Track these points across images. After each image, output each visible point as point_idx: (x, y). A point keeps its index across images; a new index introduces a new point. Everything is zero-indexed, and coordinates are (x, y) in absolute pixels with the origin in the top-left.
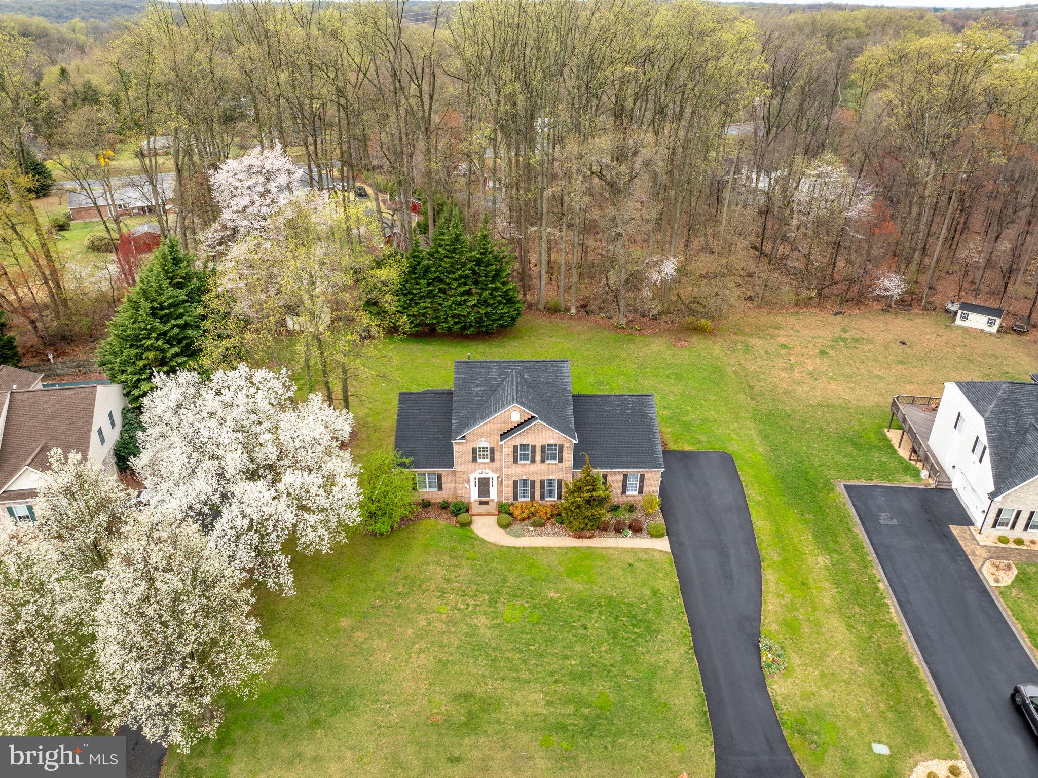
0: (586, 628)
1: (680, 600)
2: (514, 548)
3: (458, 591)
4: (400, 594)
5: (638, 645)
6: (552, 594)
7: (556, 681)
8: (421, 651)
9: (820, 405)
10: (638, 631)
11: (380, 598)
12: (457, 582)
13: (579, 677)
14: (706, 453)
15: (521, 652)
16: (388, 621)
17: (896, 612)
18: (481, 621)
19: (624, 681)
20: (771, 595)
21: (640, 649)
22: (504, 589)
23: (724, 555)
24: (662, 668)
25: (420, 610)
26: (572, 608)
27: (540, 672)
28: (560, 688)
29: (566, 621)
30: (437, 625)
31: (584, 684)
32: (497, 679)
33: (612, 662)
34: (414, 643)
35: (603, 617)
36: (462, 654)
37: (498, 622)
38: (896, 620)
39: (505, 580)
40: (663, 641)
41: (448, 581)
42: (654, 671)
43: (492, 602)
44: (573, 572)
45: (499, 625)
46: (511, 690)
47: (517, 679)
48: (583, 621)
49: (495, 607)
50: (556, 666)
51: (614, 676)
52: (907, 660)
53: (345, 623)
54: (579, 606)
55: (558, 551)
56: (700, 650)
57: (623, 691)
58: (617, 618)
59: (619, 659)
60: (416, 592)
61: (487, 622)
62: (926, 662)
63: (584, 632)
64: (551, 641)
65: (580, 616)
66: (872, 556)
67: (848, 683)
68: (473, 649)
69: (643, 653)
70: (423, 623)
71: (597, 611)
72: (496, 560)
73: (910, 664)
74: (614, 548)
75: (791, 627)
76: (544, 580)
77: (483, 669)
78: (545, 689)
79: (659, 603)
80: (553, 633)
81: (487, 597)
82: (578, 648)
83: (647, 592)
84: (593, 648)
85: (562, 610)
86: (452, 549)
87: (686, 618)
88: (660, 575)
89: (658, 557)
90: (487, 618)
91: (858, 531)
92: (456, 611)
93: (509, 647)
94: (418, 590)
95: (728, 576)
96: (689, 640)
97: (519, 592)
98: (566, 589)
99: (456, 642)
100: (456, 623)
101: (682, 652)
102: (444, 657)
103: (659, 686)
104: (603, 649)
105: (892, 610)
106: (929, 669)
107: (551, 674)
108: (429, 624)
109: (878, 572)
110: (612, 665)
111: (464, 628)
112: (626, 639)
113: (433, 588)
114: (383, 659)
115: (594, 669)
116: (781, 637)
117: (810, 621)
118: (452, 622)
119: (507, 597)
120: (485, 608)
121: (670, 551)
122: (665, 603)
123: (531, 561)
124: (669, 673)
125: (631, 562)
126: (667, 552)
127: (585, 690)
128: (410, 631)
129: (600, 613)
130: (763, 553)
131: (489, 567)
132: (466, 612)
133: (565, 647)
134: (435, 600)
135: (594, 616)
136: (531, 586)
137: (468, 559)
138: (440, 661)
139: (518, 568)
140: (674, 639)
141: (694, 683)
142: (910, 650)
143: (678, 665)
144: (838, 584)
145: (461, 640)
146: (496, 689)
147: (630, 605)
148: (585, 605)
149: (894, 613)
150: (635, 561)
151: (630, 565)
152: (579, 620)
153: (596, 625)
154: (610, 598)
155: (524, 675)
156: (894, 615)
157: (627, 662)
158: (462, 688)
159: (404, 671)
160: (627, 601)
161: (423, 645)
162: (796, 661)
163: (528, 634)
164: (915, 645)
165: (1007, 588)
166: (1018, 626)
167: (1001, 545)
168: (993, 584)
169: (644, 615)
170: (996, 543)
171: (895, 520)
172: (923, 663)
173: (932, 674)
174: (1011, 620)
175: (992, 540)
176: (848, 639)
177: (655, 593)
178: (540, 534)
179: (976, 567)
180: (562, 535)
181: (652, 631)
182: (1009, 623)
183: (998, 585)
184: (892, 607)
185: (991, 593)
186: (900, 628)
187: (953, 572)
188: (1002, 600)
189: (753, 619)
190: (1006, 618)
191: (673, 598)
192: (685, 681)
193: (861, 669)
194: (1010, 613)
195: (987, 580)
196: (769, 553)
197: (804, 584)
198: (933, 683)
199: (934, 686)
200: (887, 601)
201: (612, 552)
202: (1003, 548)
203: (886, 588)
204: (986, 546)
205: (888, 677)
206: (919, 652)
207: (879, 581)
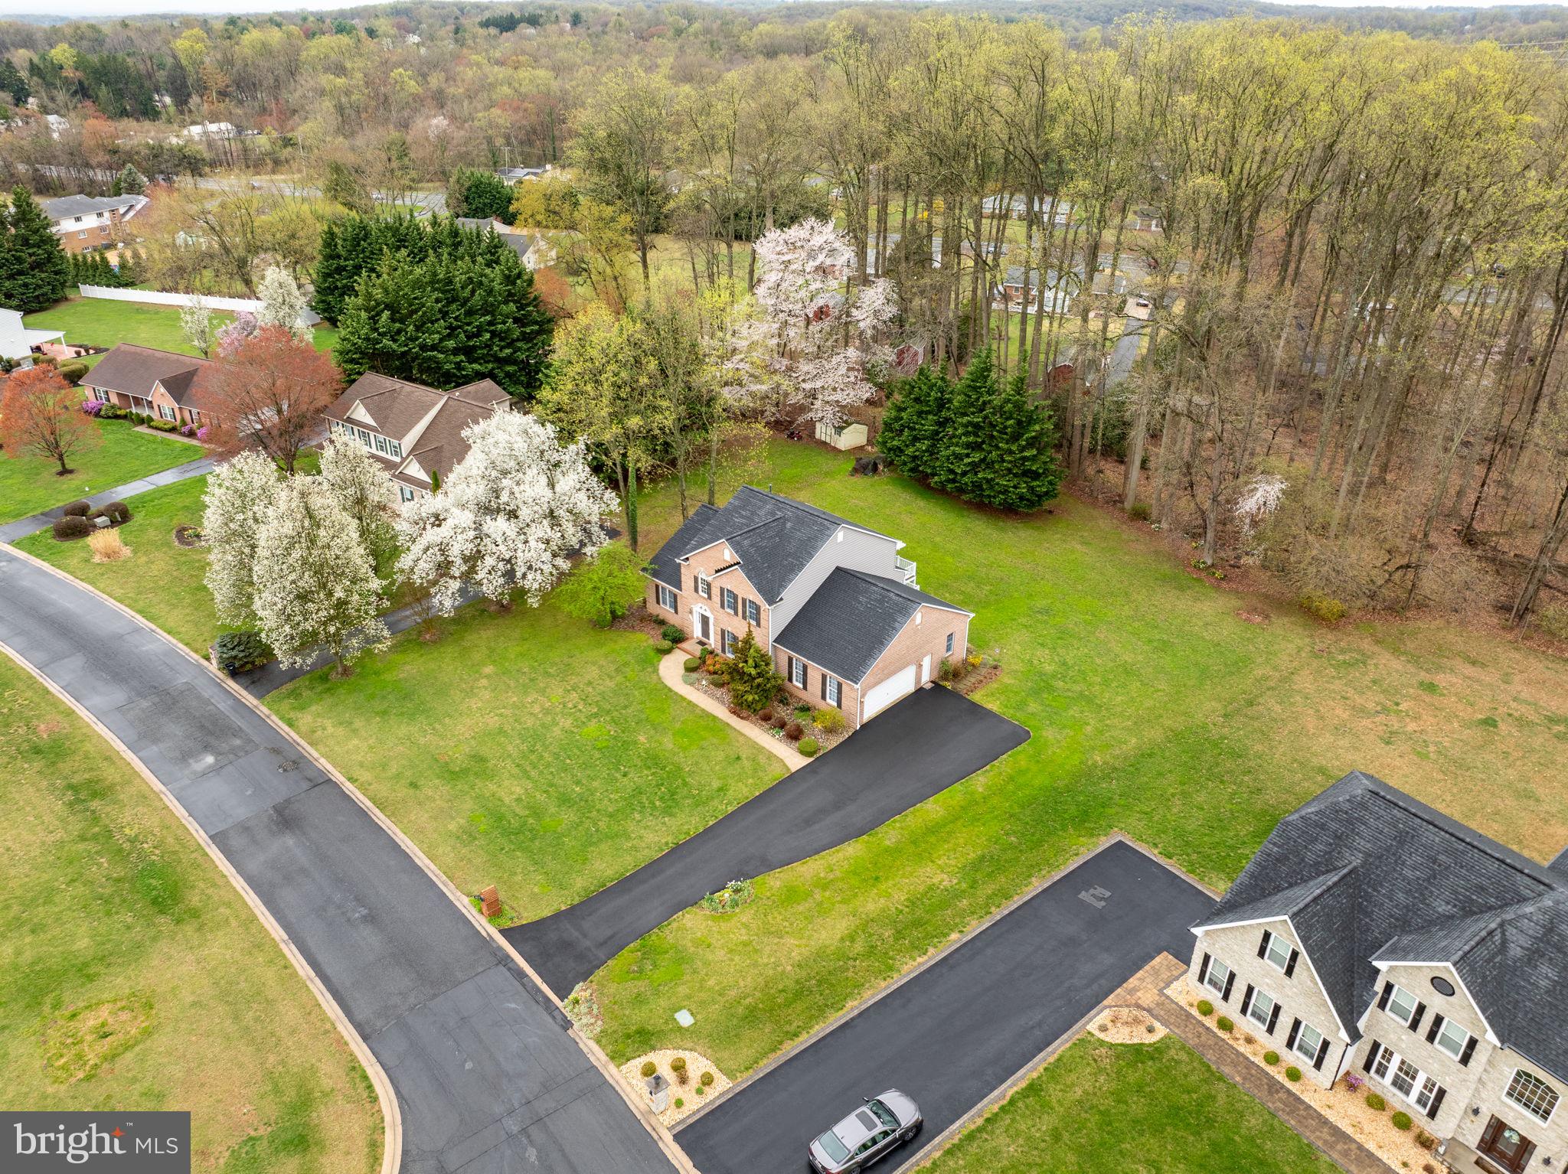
0: (625, 776)
1: (731, 809)
2: (671, 690)
3: (585, 694)
4: (547, 673)
5: (641, 812)
6: (642, 739)
7: (546, 791)
8: (500, 715)
10: (657, 803)
12: (594, 688)
13: (564, 800)
17: (921, 964)
18: (566, 723)
19: (588, 826)
20: (821, 862)
21: (637, 815)
22: (615, 712)
24: (629, 838)
26: (640, 756)
27: (546, 779)
28: (542, 797)
29: (619, 762)
30: (537, 706)
31: (559, 807)
33: (603, 808)
34: (504, 708)
35: (650, 778)
36: (520, 734)
37: (576, 731)
38: (907, 968)
39: (626, 707)
40: (664, 824)
41: (589, 683)
42: (620, 835)
43: (594, 716)
44: (683, 733)
45: (573, 733)
48: (631, 770)
49: (589, 720)
50: (562, 784)
51: (587, 817)
52: (847, 997)
54: (647, 758)
55: (698, 712)
56: (679, 851)
57: (577, 831)
58: (659, 785)
59: (611, 810)
60: (558, 678)
61: (568, 726)
63: (620, 777)
64: (587, 766)
65: (635, 766)
66: (998, 914)
68: (531, 736)
69: (633, 819)
71: (654, 771)
72: (643, 690)
75: (791, 896)
76: (652, 725)
77: (516, 751)
78: (530, 790)
79: (711, 799)
80: (598, 763)
81: (595, 710)
82: (596, 784)
83: (716, 784)
84: (607, 790)
85: (631, 753)
86: (625, 663)
87: (711, 823)
88: (751, 781)
89: (776, 767)
90: (572, 724)
92: (561, 706)
93: (555, 751)
94: (561, 677)
95: (808, 822)
96: (685, 838)
97: (621, 721)
98: (657, 741)
99: (529, 725)
100: (549, 713)
101: (664, 840)
102: (508, 728)
103: (604, 846)
104: (612, 796)
105: (920, 960)
106: (852, 1019)
107: (551, 785)
108: (533, 703)
109: (975, 927)
110: (598, 810)
111: (548, 719)
112: (639, 803)
113: (570, 681)
115: (582, 804)
116: (768, 896)
117: (820, 906)
118: (547, 711)
119: (608, 719)
120: (582, 716)
121: (794, 770)
122: (716, 802)
123: (666, 705)
124: (628, 844)
125: (743, 756)
126: (789, 769)
127: (552, 810)
128: (515, 699)
129: (654, 774)
130: (881, 829)
131: (630, 692)
132: (567, 711)
133: (589, 776)
134: (561, 690)
135: (646, 772)
136: (637, 723)
137: (626, 677)
138: (501, 728)
139: (649, 705)
140: (674, 830)
143: (643, 846)
144: (913, 905)
145: (534, 725)
146: (504, 768)
147: (685, 784)
148: (653, 761)
149: (918, 963)
150: (748, 758)
151: (738, 759)
152: (630, 767)
153: (636, 779)
154: (679, 769)
155: (533, 773)
156: (915, 964)
157: (612, 815)
158: (486, 753)
160: (688, 780)
161: (508, 712)
162: (745, 918)
164: (880, 997)
165: (1102, 1043)
166: (1035, 1075)
167: (1195, 1012)
168: (1092, 1027)
169: (684, 798)
170: (1191, 1005)
171: (1103, 903)
172: (856, 1012)
173: (846, 1024)
174: (1037, 1064)
175: (1191, 999)
176: (827, 942)
177: (720, 789)
178: (706, 692)
179: (1105, 1002)
180: (723, 703)
181: (668, 812)
182: (1030, 1064)
183: (1097, 1033)
184: (925, 958)
185: (1069, 1033)
186: (896, 976)
187: (1066, 985)
188: (1068, 1045)
189: (767, 865)
190: (1036, 1060)
191: (729, 803)
192: (628, 858)
193: (789, 968)
194: (1051, 1060)
195: (1091, 1020)
196: (890, 833)
197: (877, 879)
198: (832, 1028)
199: (828, 1031)
200: (931, 951)
201: (741, 739)
202: (1189, 1015)
203: (956, 942)
204: (1168, 997)
205: (800, 992)
206: (870, 1003)
207: (961, 932)
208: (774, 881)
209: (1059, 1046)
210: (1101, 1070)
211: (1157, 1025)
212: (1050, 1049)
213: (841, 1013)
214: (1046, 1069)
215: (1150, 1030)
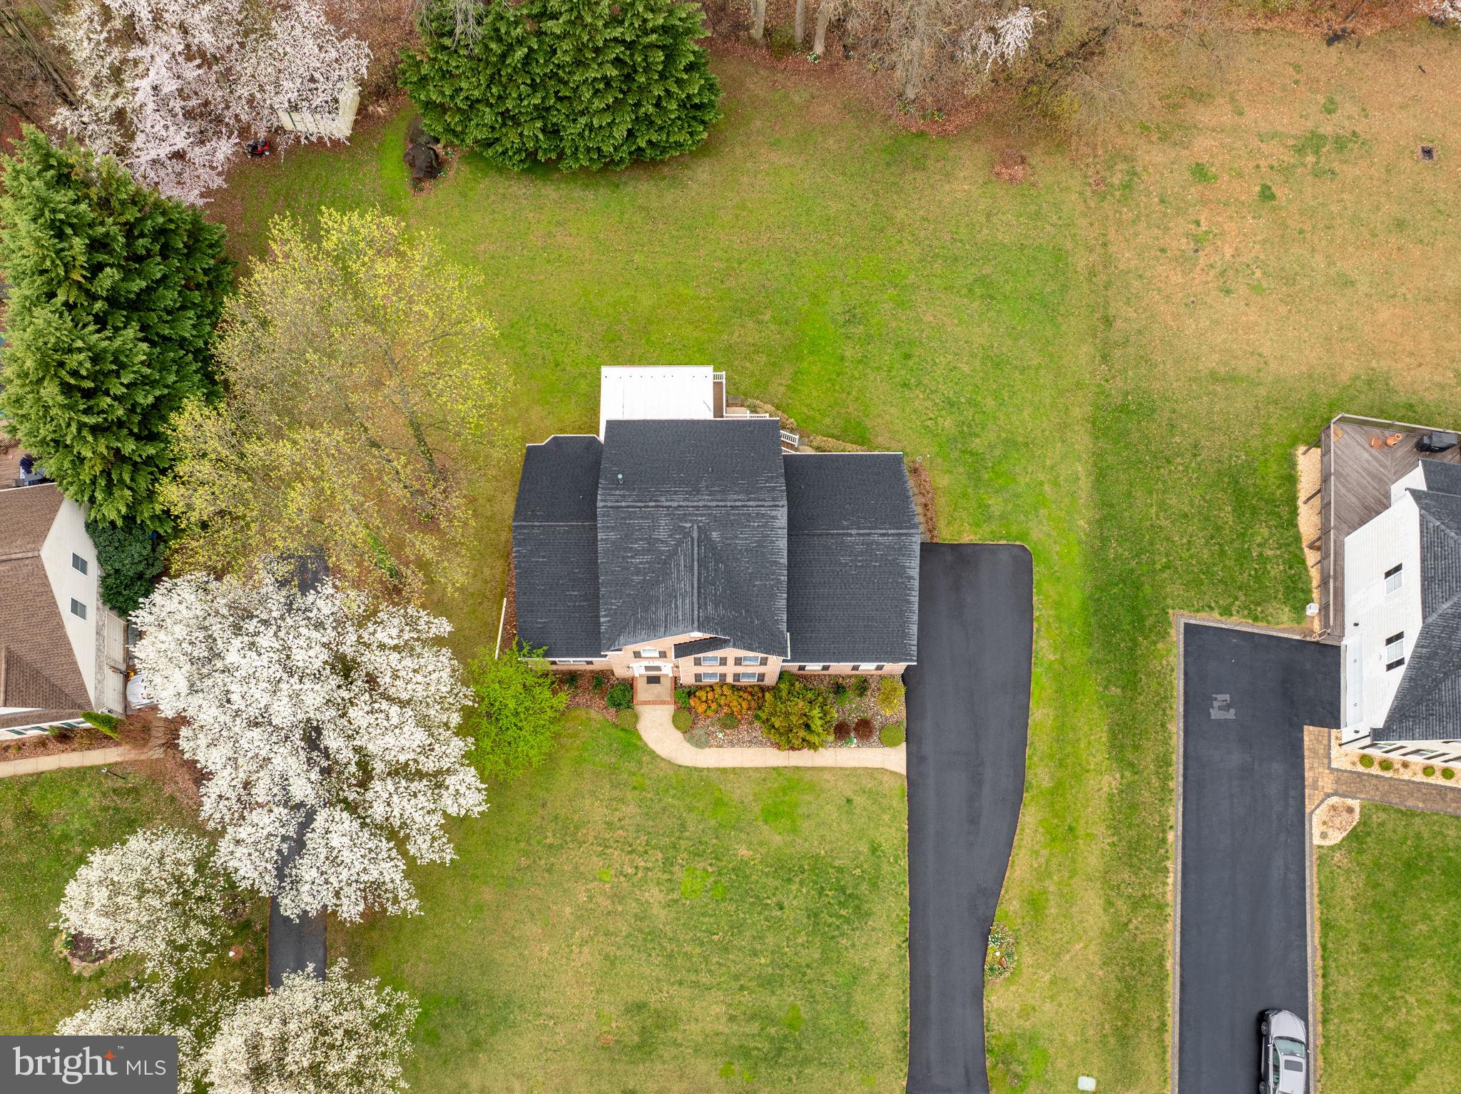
0: (781, 908)
1: (904, 863)
2: (696, 769)
3: (624, 843)
4: (551, 846)
5: (842, 935)
6: (743, 852)
7: (742, 988)
8: (584, 942)
9: (1214, 377)
10: (843, 912)
11: (526, 854)
12: (622, 828)
13: (768, 983)
14: (994, 549)
15: (702, 944)
16: (540, 893)
17: (1175, 884)
18: (654, 895)
19: (818, 989)
20: (1023, 851)
21: (844, 941)
22: (681, 842)
23: (976, 781)
24: (865, 971)
25: (579, 875)
26: (767, 875)
27: (723, 974)
28: (746, 997)
29: (758, 897)
30: (600, 899)
31: (773, 992)
32: (673, 984)
33: (809, 960)
34: (574, 929)
35: (804, 890)
36: (632, 947)
37: (675, 896)
38: (1169, 897)
39: (683, 827)
40: (874, 929)
41: (610, 825)
42: (857, 974)
43: (668, 863)
44: (772, 814)
45: (676, 901)
46: (691, 1000)
47: (696, 984)
48: (779, 896)
49: (671, 872)
50: (743, 966)
51: (809, 982)
52: (1160, 960)
53: (487, 894)
54: (776, 871)
55: (755, 775)
56: (916, 945)
57: (817, 1002)
58: (821, 891)
59: (817, 956)
60: (570, 845)
61: (661, 897)
62: (1182, 966)
63: (779, 913)
64: (737, 927)
65: (776, 888)
66: (1177, 784)
67: (1079, 993)
68: (645, 940)
69: (846, 948)
70: (583, 898)
71: (797, 879)
72: (672, 792)
73: (1162, 966)
74: (831, 769)
75: (1035, 904)
76: (733, 827)
77: (657, 970)
78: (728, 999)
79: (878, 868)
80: (742, 915)
81: (660, 855)
82: (770, 940)
83: (864, 848)
84: (788, 939)
85: (754, 877)
86: (614, 769)
87: (907, 893)
88: (886, 817)
89: (888, 782)
90: (661, 891)
91: (1174, 729)
92: (622, 879)
93: (688, 937)
94: (572, 841)
95: (974, 820)
96: (904, 928)
97: (702, 848)
98: (761, 844)
99: (625, 929)
100: (623, 898)
101: (894, 946)
102: (612, 950)
103: (858, 997)
104: (800, 941)
105: (1170, 881)
106: (1182, 976)
107: (736, 978)
108: (591, 898)
109: (1175, 812)
110: (808, 966)
111: (633, 907)
112: (829, 926)
113: (591, 839)
114: (539, 954)
115: (787, 972)
116: (1019, 921)
117: (1062, 895)
118: (617, 897)
119: (685, 855)
120: (657, 874)
121: (904, 772)
122: (886, 868)
123: (717, 794)
124: (874, 977)
125: (849, 794)
126: (901, 775)
127: (773, 1001)
128: (568, 910)
129: (802, 883)
130: (1029, 775)
131: (663, 804)
132: (635, 879)
133: (754, 938)
134: (595, 858)
135: (794, 887)
136: (717, 838)
137: (635, 788)
138: (607, 957)
139: (701, 805)
140: (887, 927)
141: (900, 992)
142: (1169, 947)
143: (886, 966)
144: (1115, 830)
145: (630, 925)
146: (672, 997)
147: (840, 870)
148: (784, 869)
149: (1171, 887)
150: (855, 792)
151: (849, 801)
152: (774, 895)
153: (795, 903)
154: (816, 858)
155: (705, 979)
156: (1170, 887)
157: (825, 961)
158: (635, 995)
159: (566, 972)
160: (837, 863)
161: (585, 932)
162: (1028, 959)
163: (711, 916)
164: (1178, 939)
165: (1332, 848)
166: (1317, 913)
167: (1361, 769)
168: (1317, 841)
169: (856, 886)
170: (1354, 764)
171: (1232, 711)
172: (1178, 968)
173: (1182, 984)
174: (1312, 904)
175: (1350, 758)
176: (1100, 925)
177: (874, 850)
178: (732, 744)
179: (1308, 810)
180: (761, 744)
181: (862, 913)
182: (1308, 907)
183: (1323, 843)
184: (1171, 875)
185: (1307, 857)
186: (1169, 910)
187: (1274, 817)
188: (1315, 869)
189: (991, 893)
190: (1308, 900)
191: (897, 858)
192: (890, 990)
193: (1101, 973)
194: (1316, 891)
195: (1311, 834)
196: (1039, 774)
197: (1071, 829)
198: (1178, 997)
199: (1177, 1001)
200: (1169, 864)
201: (827, 776)
202: (1359, 774)
203: (1176, 841)
204: (1338, 770)
205: (1128, 985)
206: (1178, 950)
207: (1171, 827)
208: (1011, 905)
209: (1311, 875)
210: (1348, 871)
211: (1350, 802)
212: (1308, 883)
213: (1170, 979)
214: (1320, 903)
215: (1350, 810)
